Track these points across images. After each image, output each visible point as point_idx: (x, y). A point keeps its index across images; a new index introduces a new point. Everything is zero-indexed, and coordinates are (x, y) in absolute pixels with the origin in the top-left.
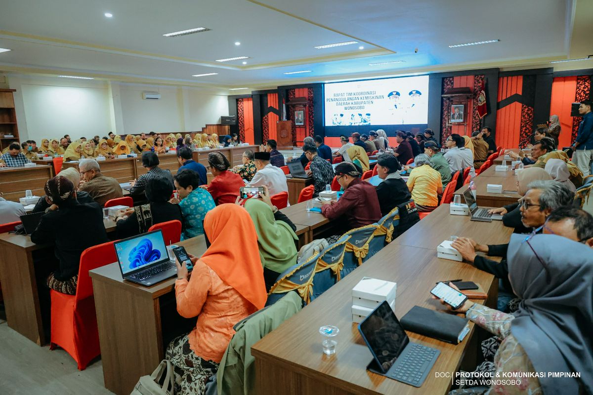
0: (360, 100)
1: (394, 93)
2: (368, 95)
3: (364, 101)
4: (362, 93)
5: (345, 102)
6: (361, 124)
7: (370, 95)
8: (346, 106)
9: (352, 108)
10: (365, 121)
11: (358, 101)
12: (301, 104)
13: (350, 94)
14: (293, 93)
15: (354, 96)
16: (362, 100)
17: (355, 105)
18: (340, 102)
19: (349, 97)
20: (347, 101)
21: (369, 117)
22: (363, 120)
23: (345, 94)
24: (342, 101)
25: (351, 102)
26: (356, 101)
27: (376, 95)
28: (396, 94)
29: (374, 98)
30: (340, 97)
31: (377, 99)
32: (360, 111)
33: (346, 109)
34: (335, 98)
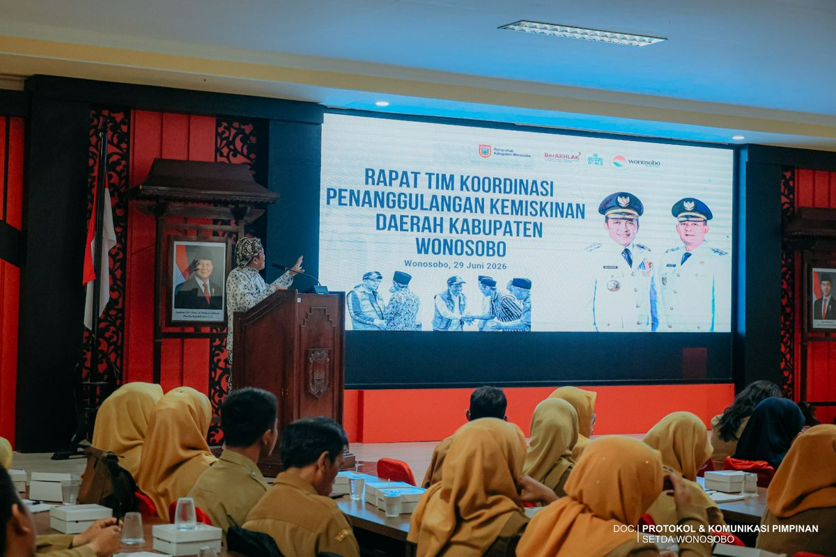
0: (487, 216)
1: (623, 201)
2: (524, 197)
3: (503, 219)
4: (496, 184)
5: (422, 214)
6: (490, 326)
7: (530, 198)
8: (426, 235)
9: (449, 247)
10: (508, 314)
11: (479, 216)
12: (216, 202)
13: (446, 181)
14: (115, 128)
15: (464, 194)
16: (494, 217)
17: (465, 237)
18: (398, 212)
19: (440, 193)
20: (432, 214)
21: (524, 293)
22: (499, 309)
23: (423, 180)
24: (408, 212)
25: (447, 216)
26: (470, 216)
27: (554, 199)
28: (628, 207)
29: (548, 208)
30: (396, 188)
31: (559, 220)
32: (486, 265)
33: (422, 247)
34: (372, 189)
